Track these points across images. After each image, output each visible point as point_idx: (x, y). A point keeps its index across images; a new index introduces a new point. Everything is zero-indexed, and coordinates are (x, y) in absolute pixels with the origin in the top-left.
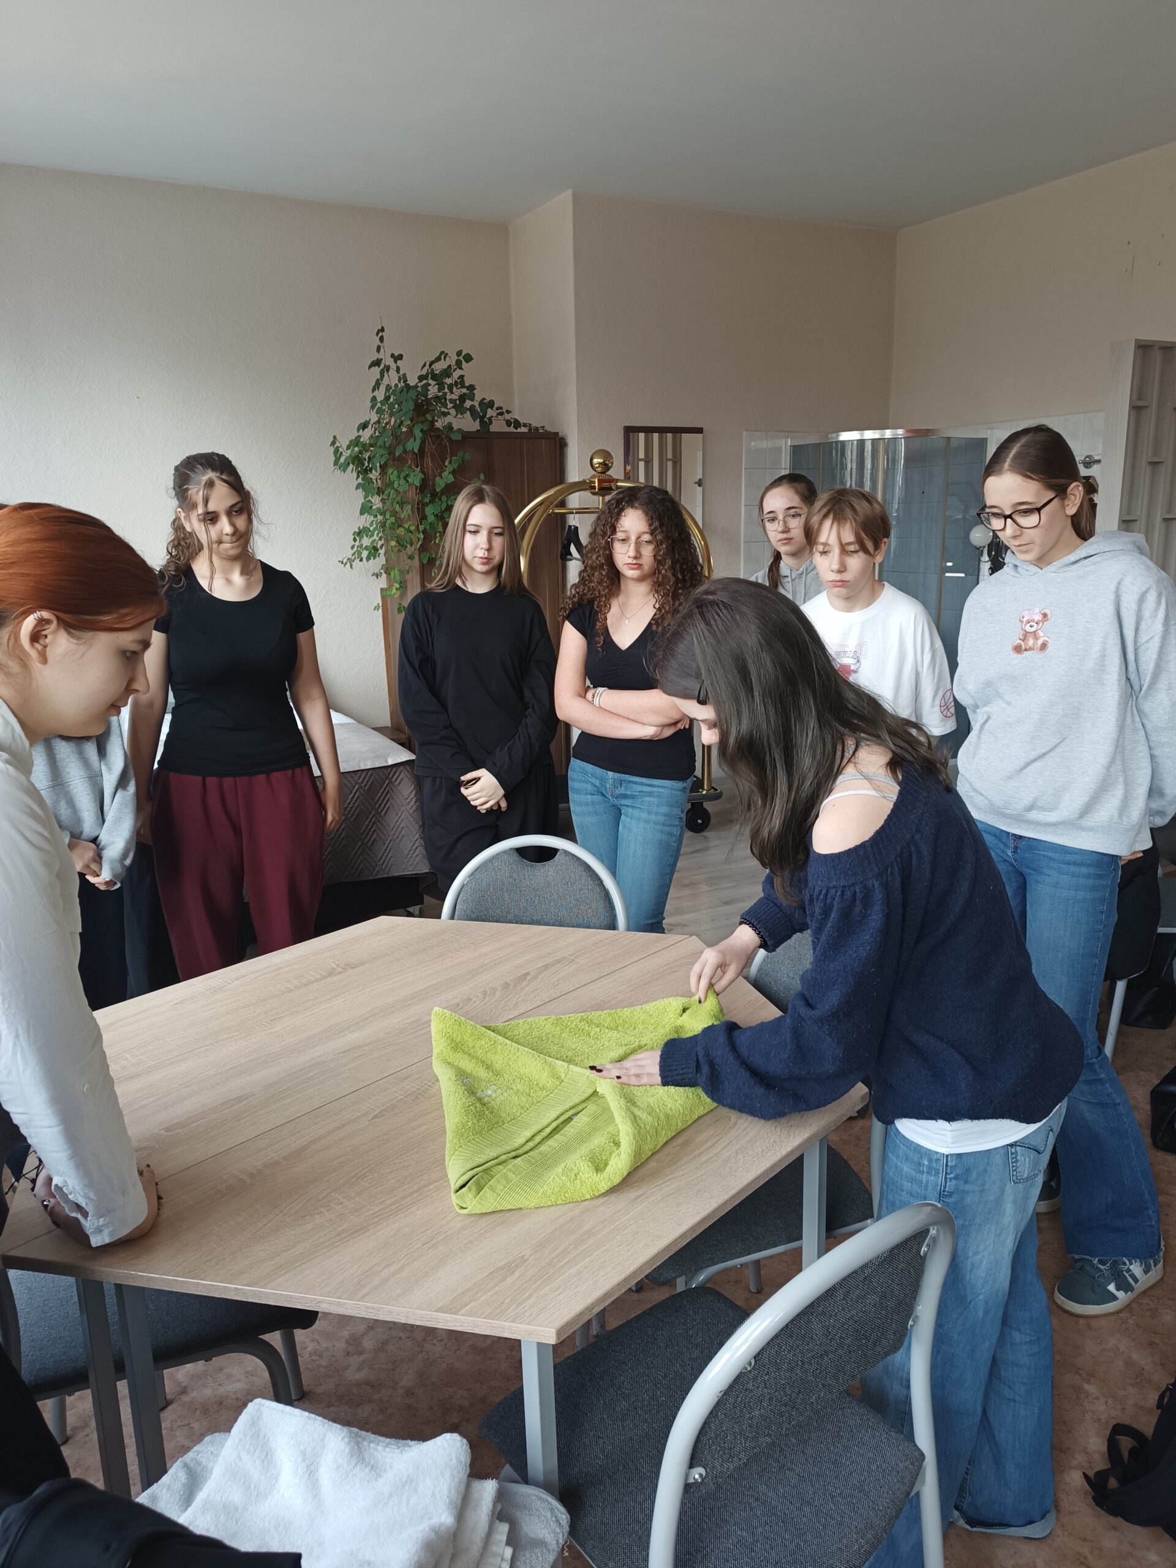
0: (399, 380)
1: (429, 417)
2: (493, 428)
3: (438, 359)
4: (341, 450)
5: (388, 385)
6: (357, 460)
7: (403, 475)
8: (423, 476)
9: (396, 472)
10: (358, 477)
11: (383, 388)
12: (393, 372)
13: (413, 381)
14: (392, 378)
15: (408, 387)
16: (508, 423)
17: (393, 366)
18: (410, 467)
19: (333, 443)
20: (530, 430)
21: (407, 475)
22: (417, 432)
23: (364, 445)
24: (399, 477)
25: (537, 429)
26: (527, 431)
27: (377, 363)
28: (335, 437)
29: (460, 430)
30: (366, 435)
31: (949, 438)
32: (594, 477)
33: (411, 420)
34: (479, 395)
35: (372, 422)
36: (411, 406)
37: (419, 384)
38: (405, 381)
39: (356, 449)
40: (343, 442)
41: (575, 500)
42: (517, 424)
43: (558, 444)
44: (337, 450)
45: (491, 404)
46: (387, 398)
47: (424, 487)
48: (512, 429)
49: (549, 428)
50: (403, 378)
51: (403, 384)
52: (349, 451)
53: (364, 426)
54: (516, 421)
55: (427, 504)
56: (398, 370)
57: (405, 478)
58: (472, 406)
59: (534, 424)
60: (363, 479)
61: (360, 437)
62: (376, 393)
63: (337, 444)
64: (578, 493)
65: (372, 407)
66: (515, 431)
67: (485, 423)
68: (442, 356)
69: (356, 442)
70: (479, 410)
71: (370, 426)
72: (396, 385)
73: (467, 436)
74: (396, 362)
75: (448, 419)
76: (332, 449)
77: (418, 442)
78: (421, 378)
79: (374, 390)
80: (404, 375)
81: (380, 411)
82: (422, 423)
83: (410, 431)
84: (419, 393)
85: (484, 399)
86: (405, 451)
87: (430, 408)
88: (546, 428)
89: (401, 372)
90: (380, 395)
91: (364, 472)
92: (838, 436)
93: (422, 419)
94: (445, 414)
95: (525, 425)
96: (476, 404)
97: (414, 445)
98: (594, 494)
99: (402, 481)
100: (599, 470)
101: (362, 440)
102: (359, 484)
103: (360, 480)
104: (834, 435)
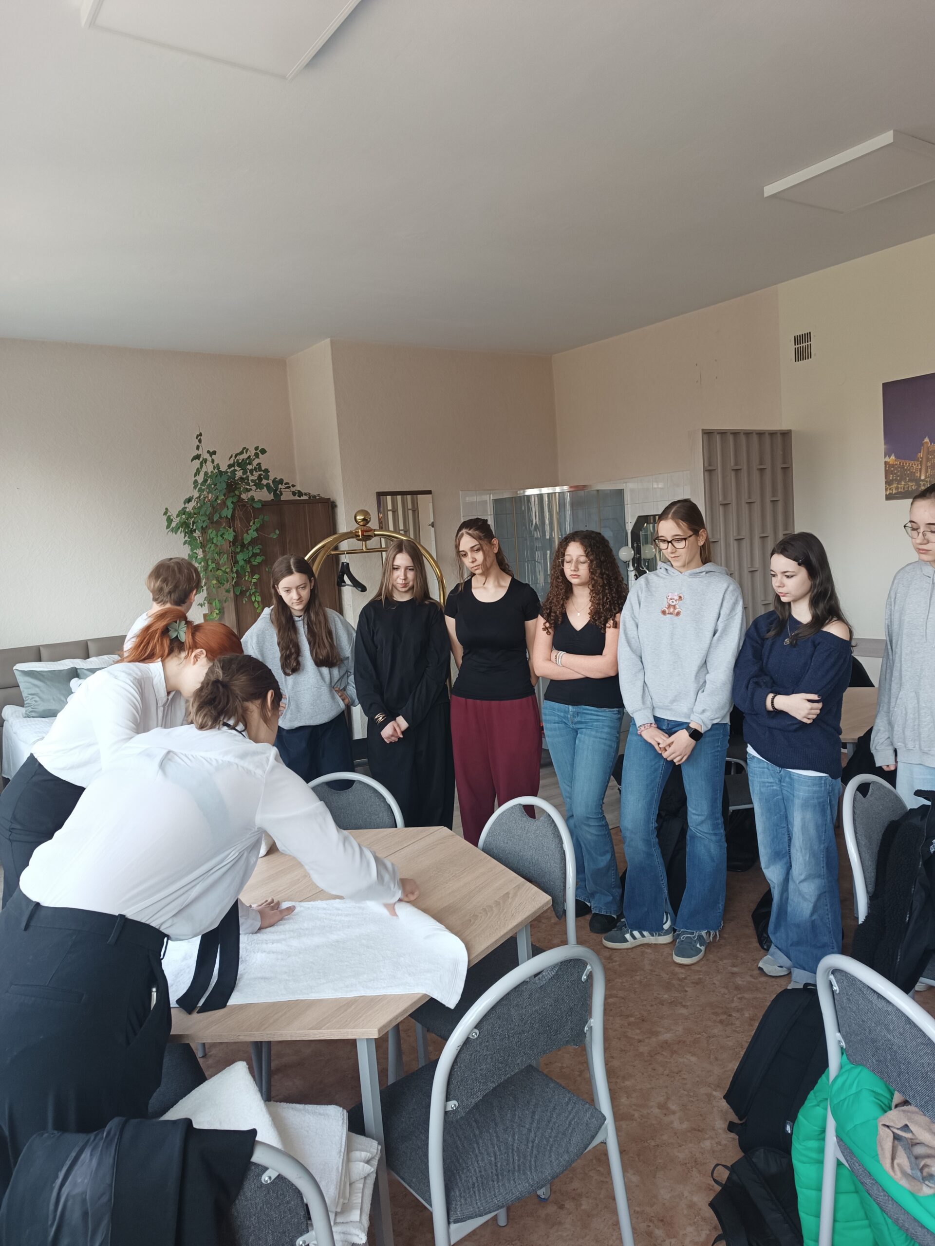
0: (214, 469)
1: (237, 493)
2: (283, 498)
3: (241, 453)
4: (171, 518)
5: (206, 472)
6: (184, 525)
7: (220, 533)
8: (233, 534)
9: (214, 531)
10: (185, 536)
11: (202, 474)
12: (209, 463)
13: (223, 468)
14: (209, 468)
15: (221, 473)
16: (294, 494)
17: (209, 459)
18: (225, 528)
19: (165, 513)
20: (310, 497)
21: (223, 534)
22: (229, 503)
23: (189, 514)
24: (217, 535)
25: (314, 497)
26: (308, 498)
27: (197, 457)
28: (167, 509)
29: (260, 501)
30: (190, 507)
31: (598, 490)
32: (357, 528)
33: (224, 495)
34: (272, 476)
35: (194, 498)
36: (224, 486)
37: (228, 470)
38: (218, 468)
39: (184, 516)
40: (174, 512)
41: (344, 545)
42: (300, 494)
43: (331, 506)
44: (169, 518)
45: (281, 481)
46: (205, 481)
47: (236, 541)
48: (297, 498)
49: (322, 495)
50: (218, 467)
51: (216, 471)
52: (179, 519)
53: (189, 500)
54: (299, 492)
55: (238, 553)
56: (213, 461)
57: (221, 536)
58: (268, 484)
59: (313, 493)
60: (189, 538)
61: (186, 508)
62: (197, 478)
63: (169, 514)
64: (346, 541)
65: (195, 487)
66: (299, 498)
67: (277, 495)
68: (245, 451)
69: (183, 512)
70: (273, 486)
71: (193, 500)
72: (212, 472)
73: (265, 504)
74: (211, 456)
75: (250, 494)
76: (165, 517)
77: (230, 511)
78: (230, 466)
79: (195, 476)
80: (218, 465)
81: (200, 490)
82: (233, 497)
83: (224, 503)
84: (229, 477)
85: (276, 478)
86: (220, 517)
87: (238, 486)
88: (321, 495)
89: (216, 463)
90: (200, 479)
91: (190, 532)
92: (524, 492)
93: (232, 494)
94: (248, 490)
95: (306, 494)
96: (270, 482)
97: (227, 513)
98: (359, 540)
99: (220, 538)
100: (361, 523)
101: (187, 510)
102: (186, 541)
103: (187, 538)
104: (522, 492)
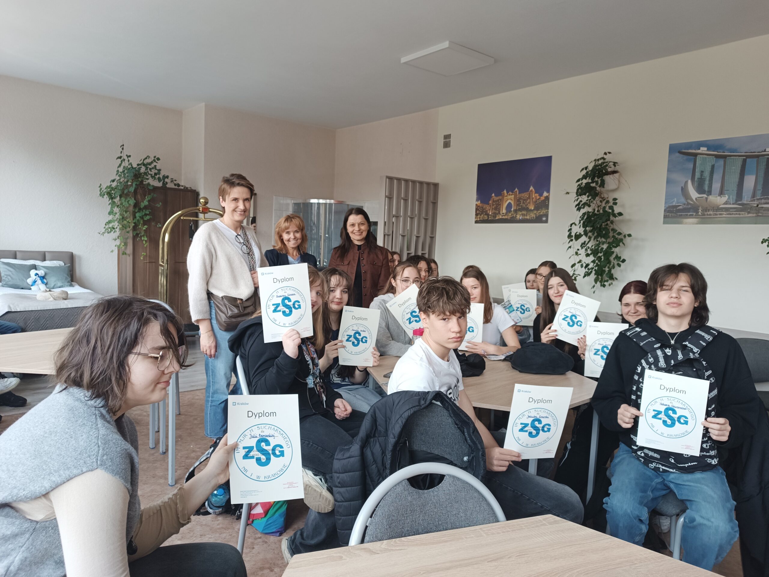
0: (129, 165)
1: (140, 179)
2: (168, 186)
3: (146, 158)
4: (102, 189)
5: (124, 166)
6: (109, 194)
8: (135, 201)
9: (125, 199)
10: (109, 200)
11: (122, 167)
12: (126, 161)
13: (135, 166)
14: (126, 164)
15: (132, 168)
16: (175, 185)
18: (130, 198)
19: (100, 187)
20: (184, 188)
22: (134, 185)
23: (112, 188)
24: (125, 201)
25: (187, 188)
27: (120, 157)
28: (101, 184)
29: (153, 186)
30: (114, 184)
32: (200, 206)
33: (132, 180)
34: (162, 173)
35: (117, 180)
36: (132, 175)
37: (137, 167)
38: (132, 165)
39: (109, 189)
40: (104, 186)
42: (179, 185)
43: (196, 194)
44: (101, 189)
45: (167, 177)
46: (124, 171)
47: (136, 205)
48: (176, 187)
49: (193, 188)
52: (106, 190)
53: (113, 181)
55: (137, 212)
57: (128, 202)
58: (159, 177)
59: (187, 186)
60: (111, 201)
61: (111, 185)
62: (119, 169)
63: (101, 187)
65: (117, 174)
66: (178, 188)
67: (165, 184)
68: (148, 158)
69: (110, 187)
70: (162, 179)
71: (116, 181)
72: (127, 167)
73: (155, 188)
74: (128, 158)
75: (148, 181)
76: (99, 189)
77: (134, 188)
78: (138, 165)
79: (118, 167)
80: (131, 163)
81: (120, 176)
82: (137, 181)
83: (132, 185)
84: (136, 171)
85: (165, 175)
86: (129, 192)
87: (141, 176)
88: (191, 188)
89: (130, 162)
90: (121, 169)
91: (112, 198)
94: (148, 179)
95: (182, 186)
96: (161, 176)
97: (132, 189)
99: (127, 203)
100: (203, 204)
102: (109, 203)
104: (308, 200)
